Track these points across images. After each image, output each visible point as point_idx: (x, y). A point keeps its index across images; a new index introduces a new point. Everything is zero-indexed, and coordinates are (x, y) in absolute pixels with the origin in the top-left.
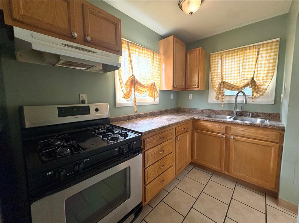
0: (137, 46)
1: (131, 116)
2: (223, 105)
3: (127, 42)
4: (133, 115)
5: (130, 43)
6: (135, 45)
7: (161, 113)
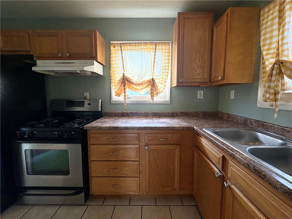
0: (131, 44)
1: (126, 113)
2: (276, 115)
3: (119, 44)
4: (128, 112)
5: (123, 43)
6: (128, 44)
7: (172, 115)
